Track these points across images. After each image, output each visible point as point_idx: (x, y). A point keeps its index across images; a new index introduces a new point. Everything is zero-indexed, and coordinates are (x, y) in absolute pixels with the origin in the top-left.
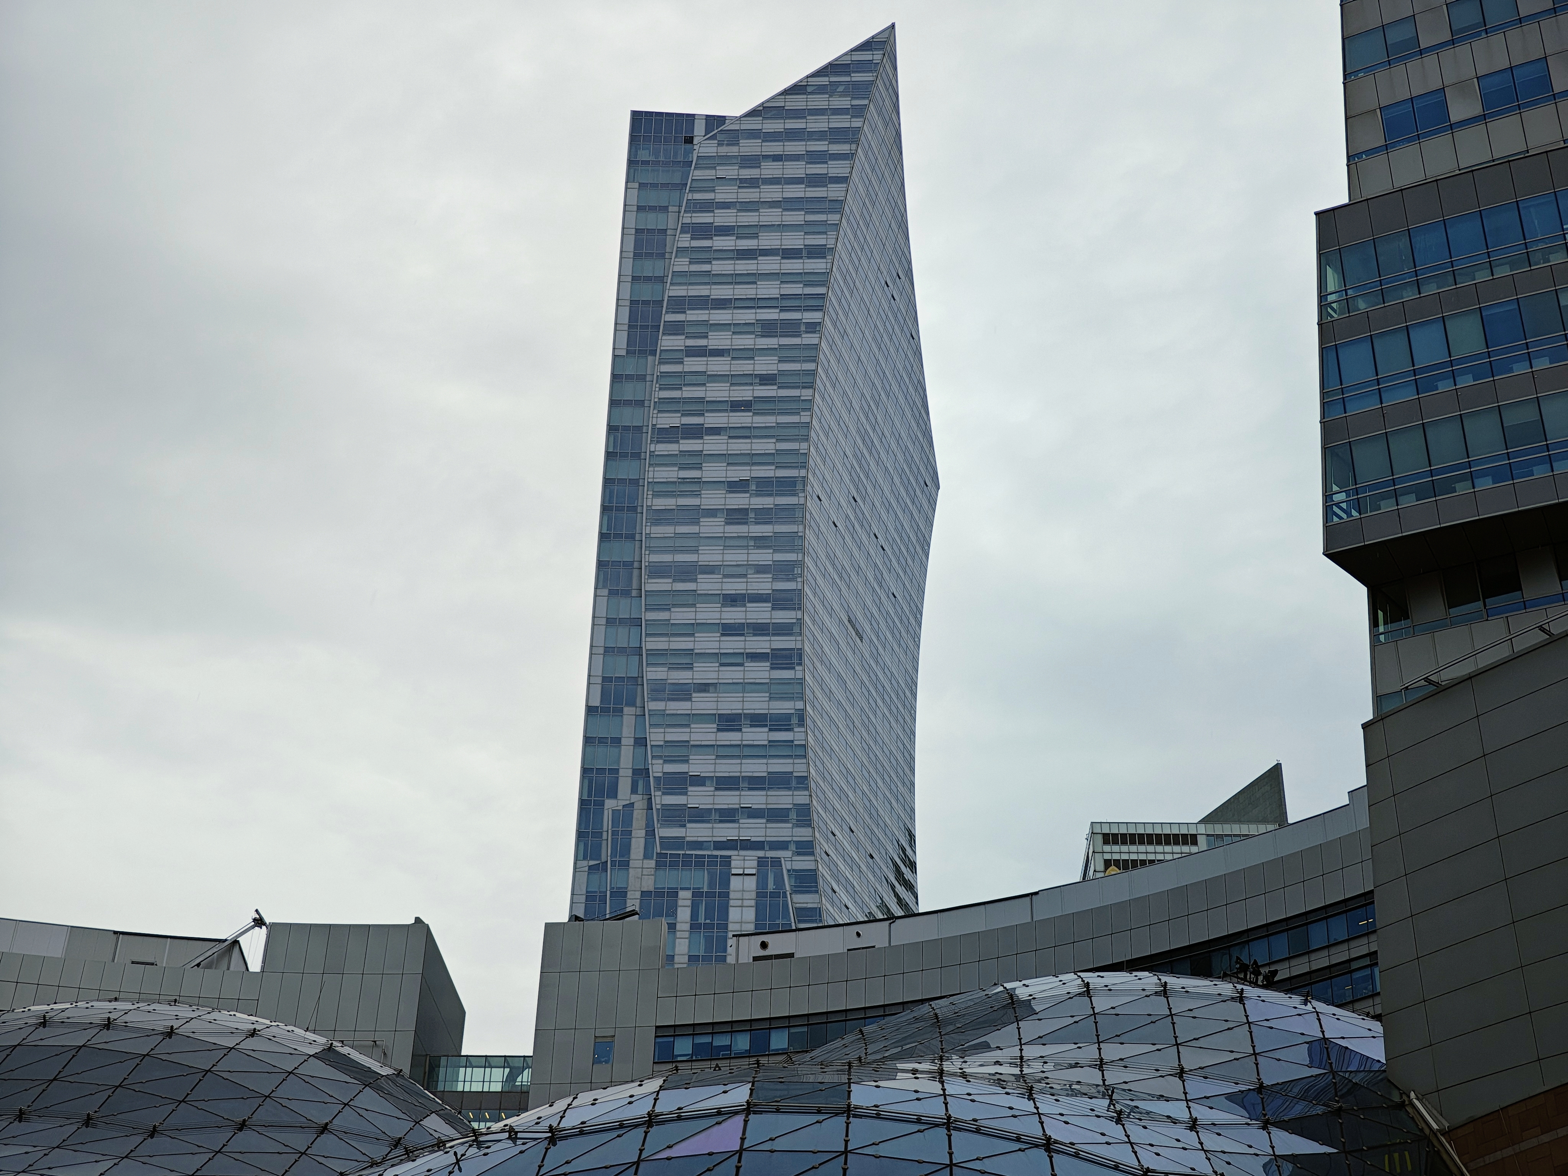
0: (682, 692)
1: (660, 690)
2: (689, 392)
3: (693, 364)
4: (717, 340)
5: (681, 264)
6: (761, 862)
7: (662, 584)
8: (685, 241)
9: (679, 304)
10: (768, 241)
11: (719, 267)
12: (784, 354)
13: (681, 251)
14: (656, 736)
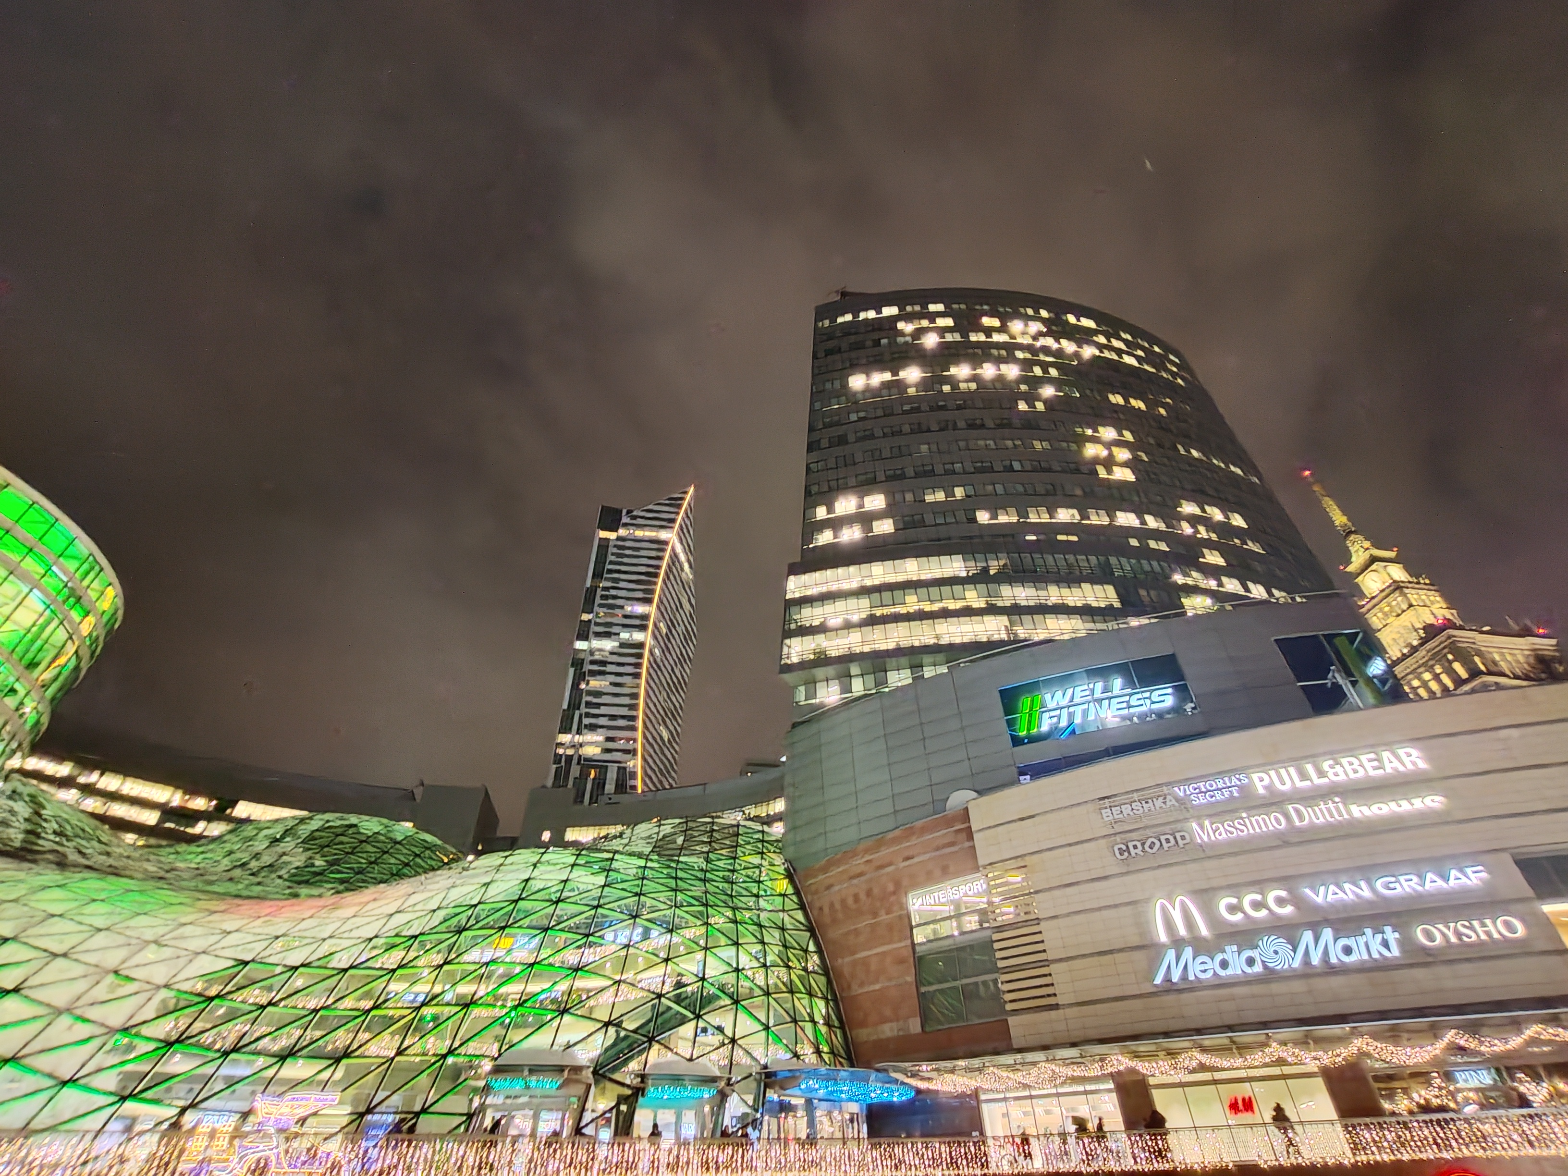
0: (598, 705)
1: (588, 704)
2: (610, 601)
3: (613, 592)
4: (622, 585)
5: (613, 558)
6: (619, 768)
7: (595, 668)
8: (615, 550)
9: (610, 571)
10: (642, 553)
11: (625, 560)
12: (645, 591)
13: (613, 554)
14: (586, 721)
